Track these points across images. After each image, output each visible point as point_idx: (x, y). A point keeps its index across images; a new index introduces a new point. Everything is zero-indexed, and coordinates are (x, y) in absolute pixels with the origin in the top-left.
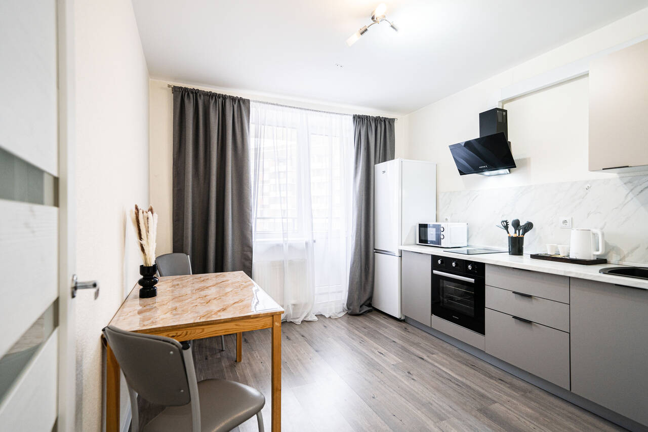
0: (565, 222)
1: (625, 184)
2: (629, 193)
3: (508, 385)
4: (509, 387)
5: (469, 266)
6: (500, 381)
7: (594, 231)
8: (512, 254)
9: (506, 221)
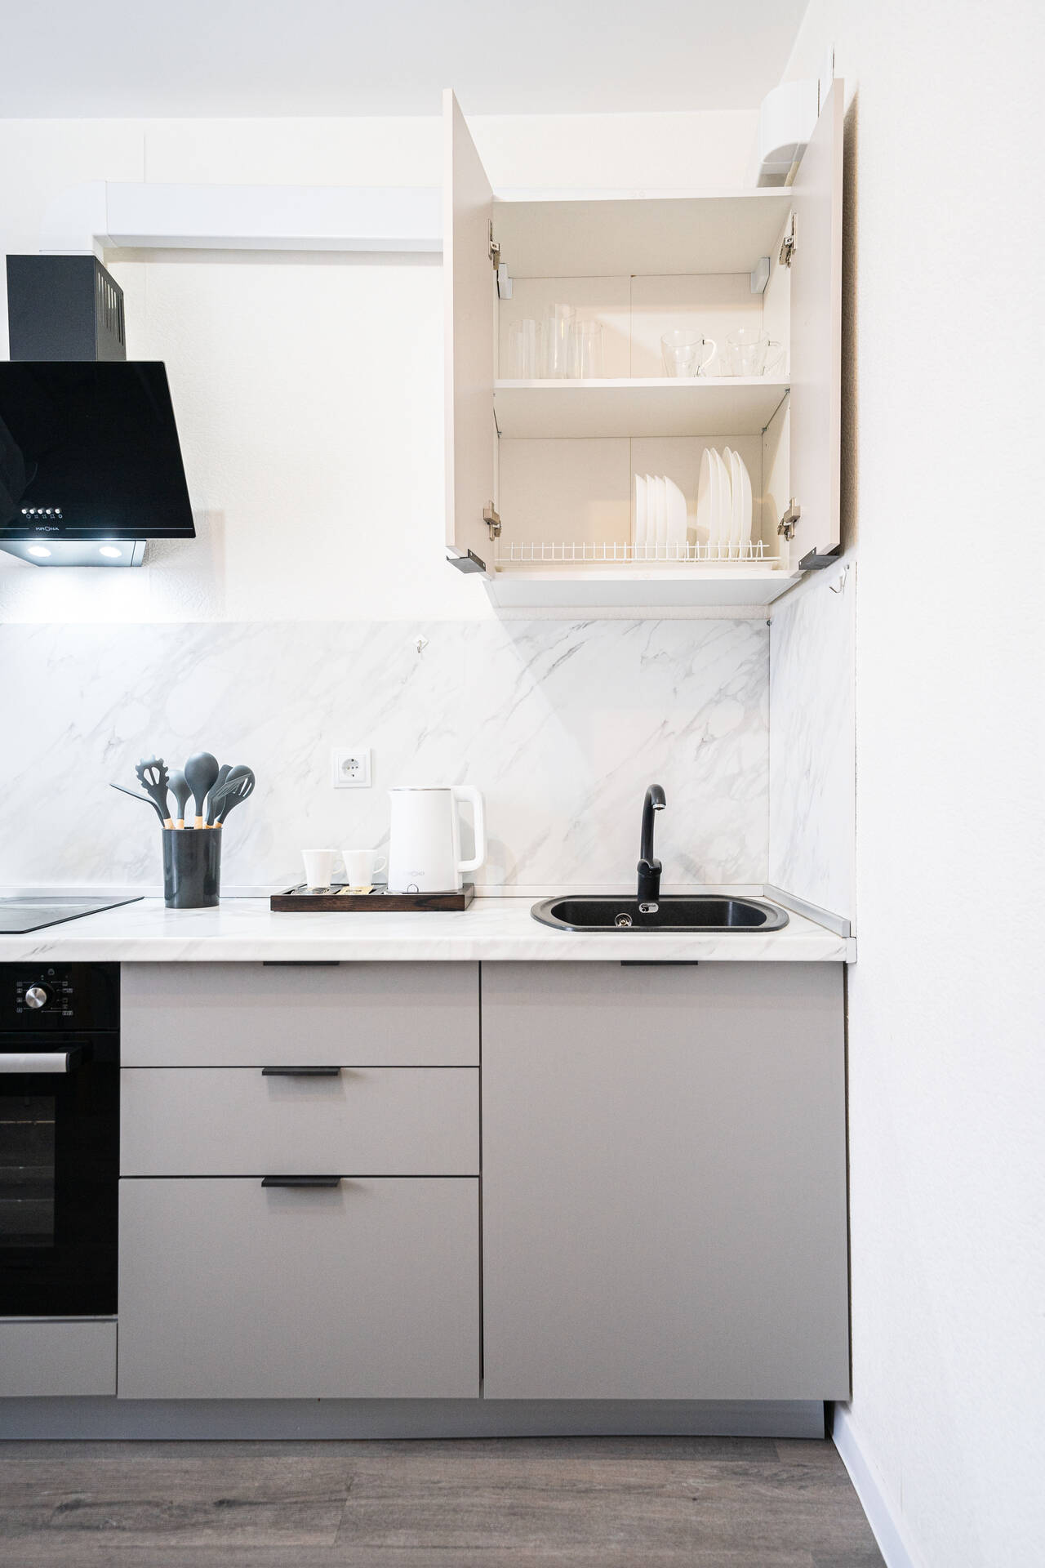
0: (351, 764)
1: (516, 641)
2: (524, 671)
3: (267, 1514)
4: (275, 1524)
5: (30, 993)
6: (227, 1515)
7: (461, 791)
8: (182, 906)
9: (159, 765)
